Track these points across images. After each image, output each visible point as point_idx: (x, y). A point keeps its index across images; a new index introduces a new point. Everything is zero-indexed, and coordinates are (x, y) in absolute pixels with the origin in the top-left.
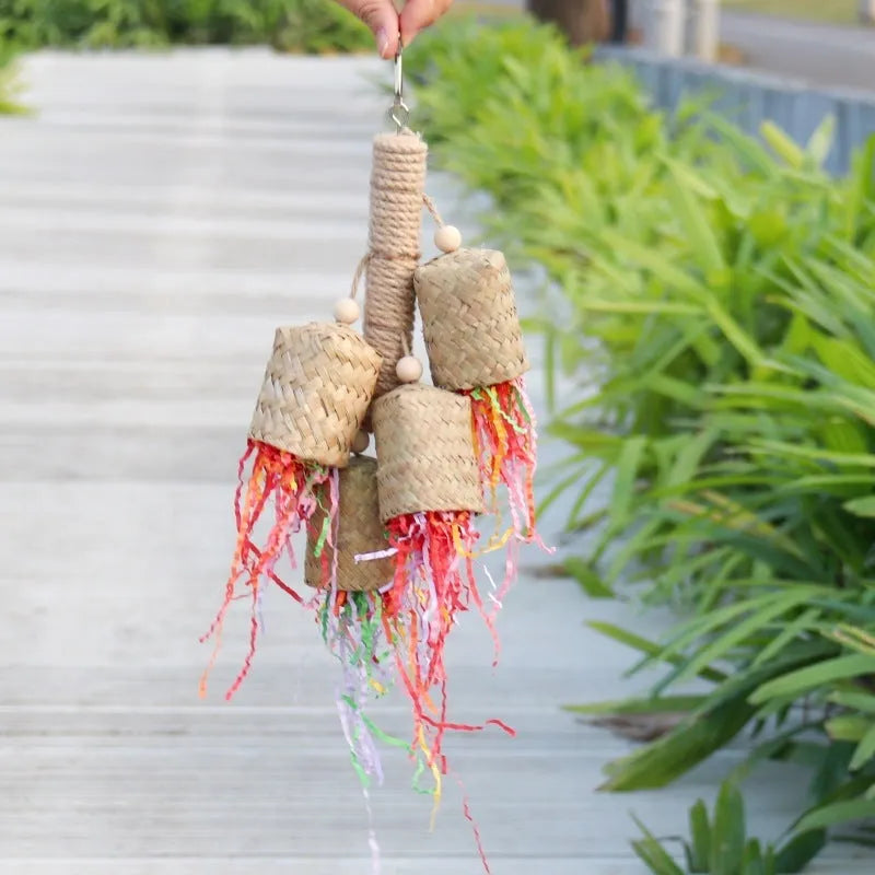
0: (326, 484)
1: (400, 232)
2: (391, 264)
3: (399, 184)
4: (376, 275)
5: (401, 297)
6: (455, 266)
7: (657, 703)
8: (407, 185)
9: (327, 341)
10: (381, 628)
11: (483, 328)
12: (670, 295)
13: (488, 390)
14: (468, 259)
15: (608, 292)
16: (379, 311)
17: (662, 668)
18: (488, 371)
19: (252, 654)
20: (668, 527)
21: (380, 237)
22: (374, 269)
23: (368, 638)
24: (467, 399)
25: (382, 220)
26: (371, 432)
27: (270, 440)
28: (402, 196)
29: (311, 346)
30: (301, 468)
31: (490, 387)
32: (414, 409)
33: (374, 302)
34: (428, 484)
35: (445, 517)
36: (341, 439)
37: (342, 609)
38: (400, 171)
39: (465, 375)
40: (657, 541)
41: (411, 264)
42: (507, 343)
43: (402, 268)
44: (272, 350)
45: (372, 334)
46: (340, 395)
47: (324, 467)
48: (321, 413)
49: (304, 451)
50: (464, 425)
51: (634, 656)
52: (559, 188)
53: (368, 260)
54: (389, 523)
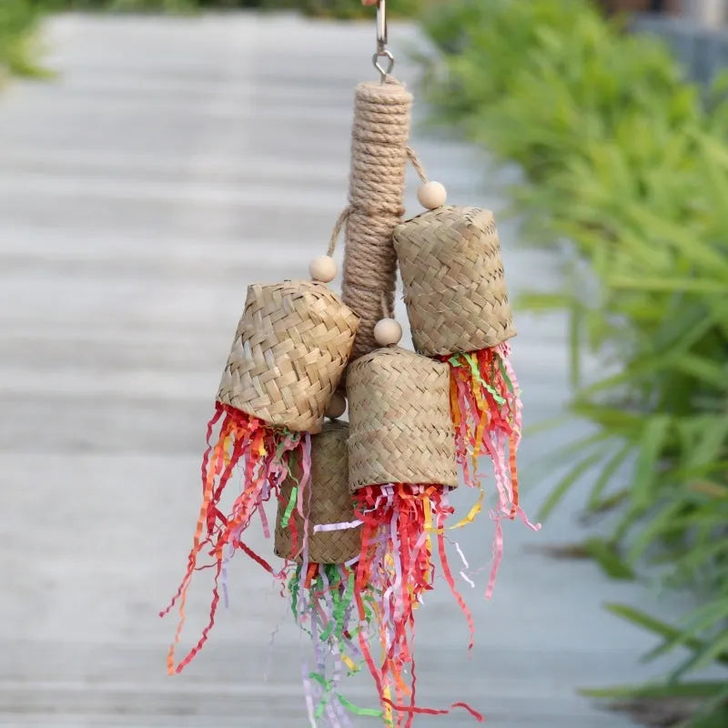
0: (298, 450)
1: (380, 187)
2: (372, 220)
3: (381, 137)
4: (354, 231)
5: (381, 256)
6: (436, 224)
7: (676, 688)
8: (390, 138)
9: (300, 300)
10: (354, 603)
11: (462, 290)
12: (696, 272)
13: (467, 357)
14: (449, 216)
15: (636, 269)
16: (357, 270)
17: (680, 653)
18: (467, 336)
19: (210, 627)
20: (689, 509)
21: (360, 192)
22: (354, 226)
23: (339, 613)
24: (446, 366)
25: (363, 174)
26: (346, 396)
27: (237, 404)
28: (382, 149)
29: (282, 305)
30: (272, 434)
31: (470, 353)
32: (388, 374)
33: (354, 260)
34: (398, 454)
35: (415, 490)
36: (313, 404)
37: (314, 582)
38: (383, 122)
39: (443, 340)
40: (678, 523)
41: (392, 221)
42: (488, 307)
43: (382, 224)
44: (244, 307)
45: (351, 293)
46: (313, 357)
47: (295, 434)
48: (291, 376)
49: (274, 417)
50: (440, 394)
51: (651, 640)
52: (588, 160)
53: (347, 215)
54: (357, 493)
